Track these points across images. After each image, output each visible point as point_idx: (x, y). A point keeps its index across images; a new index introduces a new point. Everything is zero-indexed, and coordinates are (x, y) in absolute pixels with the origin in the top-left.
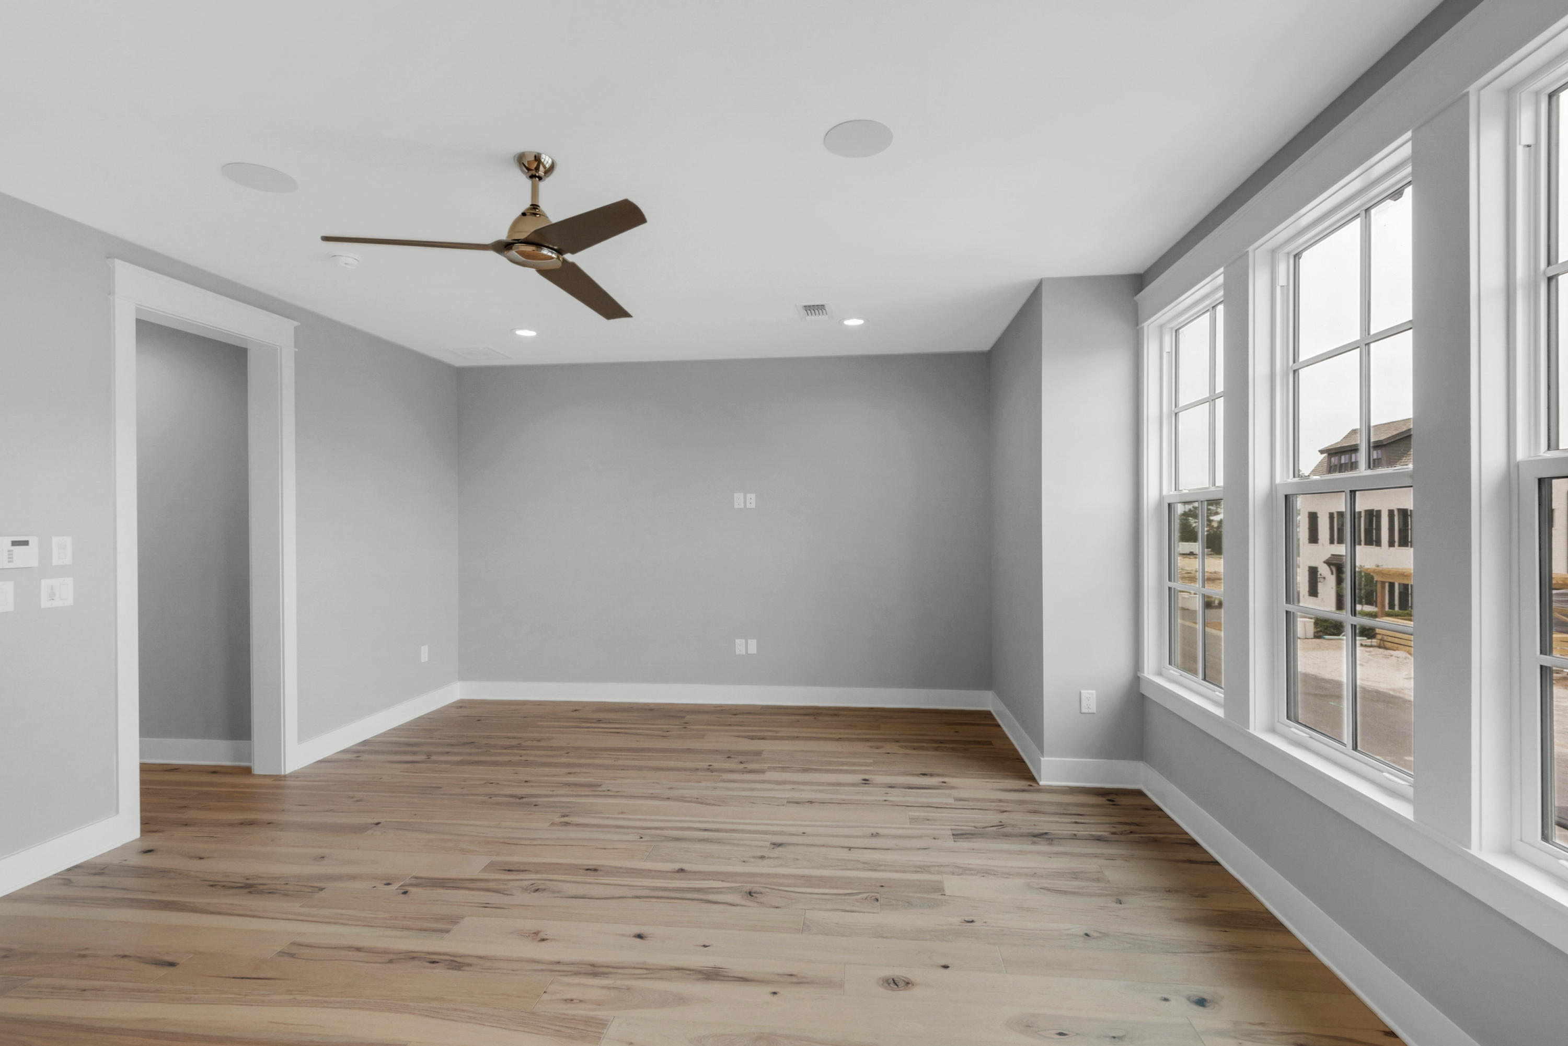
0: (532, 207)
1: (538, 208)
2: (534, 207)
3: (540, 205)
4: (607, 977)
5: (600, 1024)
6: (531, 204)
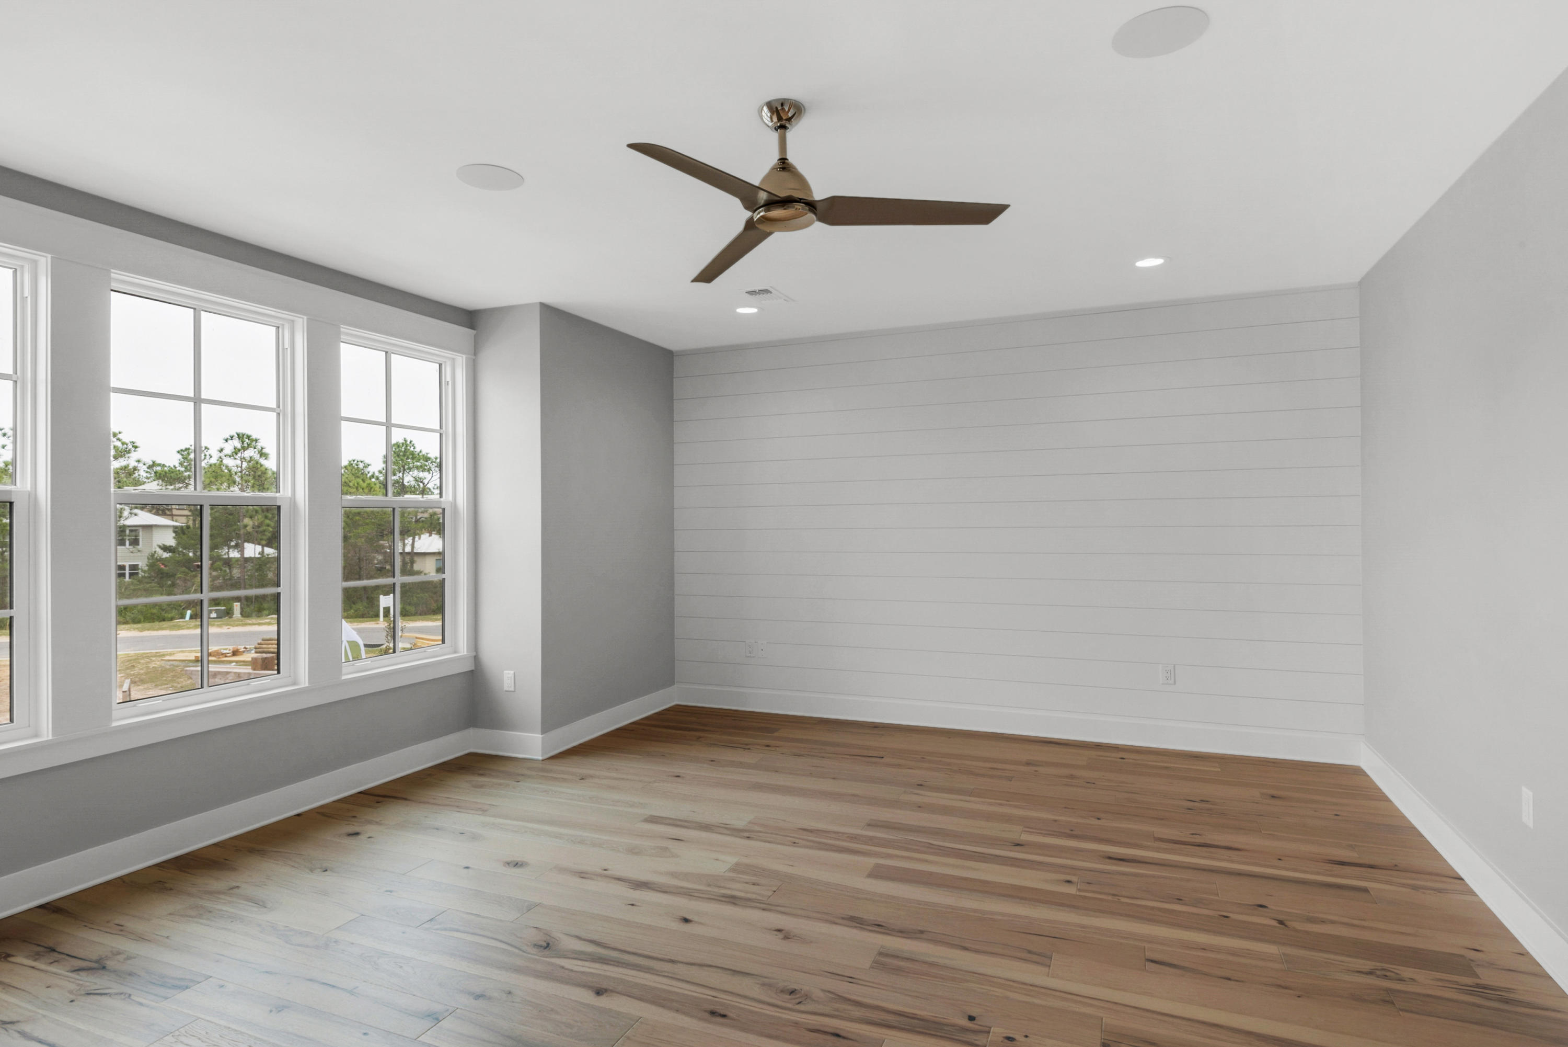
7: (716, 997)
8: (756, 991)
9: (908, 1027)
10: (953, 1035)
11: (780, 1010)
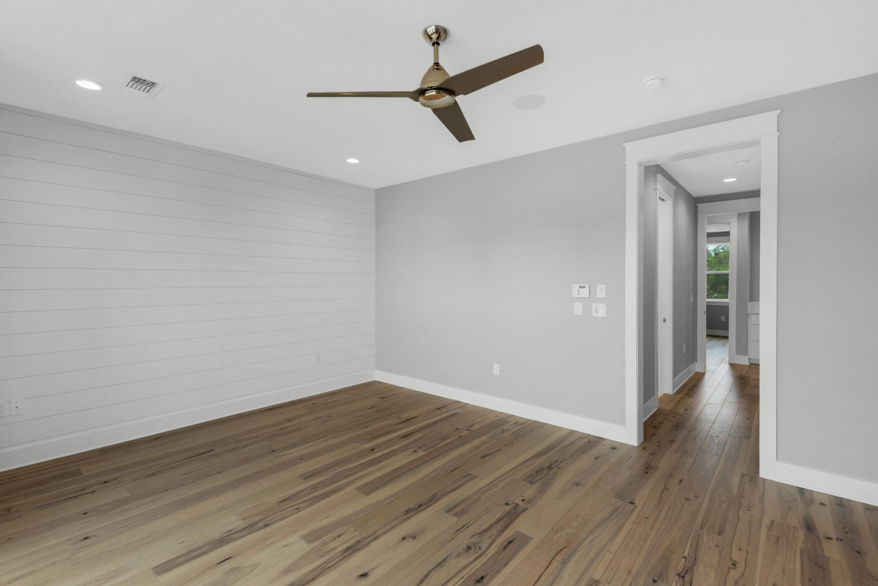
0: (434, 64)
1: (438, 64)
2: (437, 64)
3: (439, 62)
4: (341, 552)
5: (310, 542)
6: (434, 63)
7: (463, 577)
8: (463, 561)
9: (509, 521)
10: (517, 512)
11: (484, 556)
